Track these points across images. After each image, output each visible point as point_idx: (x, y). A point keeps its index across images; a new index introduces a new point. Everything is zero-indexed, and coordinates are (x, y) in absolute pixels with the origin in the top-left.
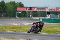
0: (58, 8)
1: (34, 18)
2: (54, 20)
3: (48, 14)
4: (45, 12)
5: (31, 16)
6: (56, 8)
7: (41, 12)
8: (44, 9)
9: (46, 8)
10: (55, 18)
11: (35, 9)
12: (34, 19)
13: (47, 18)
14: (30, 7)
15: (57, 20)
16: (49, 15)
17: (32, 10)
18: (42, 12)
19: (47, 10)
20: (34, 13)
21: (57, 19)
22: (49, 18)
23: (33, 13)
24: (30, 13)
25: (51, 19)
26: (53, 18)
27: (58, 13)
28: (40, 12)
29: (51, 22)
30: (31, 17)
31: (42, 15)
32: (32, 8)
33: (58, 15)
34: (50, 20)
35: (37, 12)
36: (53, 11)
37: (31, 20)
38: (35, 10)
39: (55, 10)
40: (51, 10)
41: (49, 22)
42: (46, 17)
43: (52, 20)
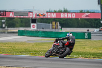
0: (49, 12)
1: (9, 28)
2: (44, 32)
3: (32, 23)
4: (28, 19)
5: (4, 25)
6: (47, 12)
7: (20, 18)
8: (27, 14)
9: (30, 12)
10: (45, 30)
11: (11, 13)
12: (9, 31)
13: (32, 29)
14: (3, 11)
15: (49, 32)
16: (35, 24)
17: (5, 15)
18: (23, 18)
19: (31, 16)
20: (10, 21)
21: (48, 30)
22: (35, 28)
23: (8, 21)
24: (3, 21)
25: (39, 31)
26: (42, 30)
27: (49, 21)
28: (19, 20)
29: (38, 37)
30: (4, 28)
31: (24, 24)
32: (5, 11)
33: (51, 25)
34: (37, 32)
35: (14, 20)
36: (42, 17)
37: (4, 32)
38: (11, 15)
39: (45, 16)
40: (38, 15)
41: (35, 37)
42: (30, 27)
43: (40, 33)
